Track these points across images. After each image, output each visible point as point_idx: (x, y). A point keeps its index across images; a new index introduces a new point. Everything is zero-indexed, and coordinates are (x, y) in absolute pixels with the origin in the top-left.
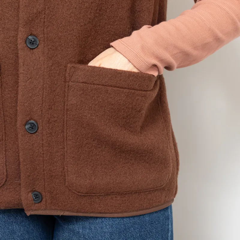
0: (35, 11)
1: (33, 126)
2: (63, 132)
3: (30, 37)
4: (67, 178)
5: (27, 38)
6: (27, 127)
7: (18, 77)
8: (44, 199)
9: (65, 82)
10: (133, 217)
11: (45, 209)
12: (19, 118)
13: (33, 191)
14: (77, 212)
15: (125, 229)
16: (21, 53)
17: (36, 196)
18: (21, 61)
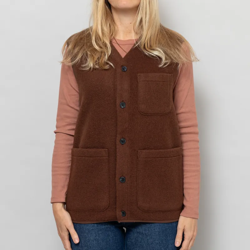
0: (125, 127)
1: (123, 180)
2: (137, 181)
3: (122, 139)
4: (138, 203)
5: (121, 139)
6: (120, 180)
7: (116, 157)
8: (127, 215)
9: (137, 158)
10: (169, 223)
11: (127, 220)
12: (117, 176)
13: (121, 211)
14: (143, 220)
15: (165, 230)
16: (118, 147)
17: (123, 213)
18: (117, 150)
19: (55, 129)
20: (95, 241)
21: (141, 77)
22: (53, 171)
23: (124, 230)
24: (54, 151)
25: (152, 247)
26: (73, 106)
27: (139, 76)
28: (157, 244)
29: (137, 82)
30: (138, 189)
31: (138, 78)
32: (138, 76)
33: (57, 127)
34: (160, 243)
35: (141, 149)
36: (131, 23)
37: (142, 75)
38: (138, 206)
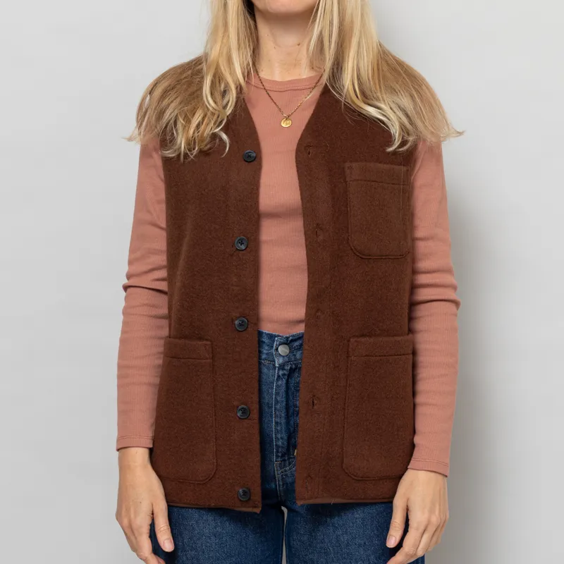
9: (348, 357)
19: (125, 281)
20: (213, 538)
21: (354, 170)
22: (120, 377)
23: (282, 513)
24: (123, 332)
25: (348, 554)
27: (348, 168)
28: (360, 545)
29: (346, 182)
30: (345, 428)
31: (348, 172)
32: (346, 169)
33: (129, 277)
34: (365, 543)
35: (357, 337)
36: (299, 45)
37: (354, 165)
38: (344, 466)
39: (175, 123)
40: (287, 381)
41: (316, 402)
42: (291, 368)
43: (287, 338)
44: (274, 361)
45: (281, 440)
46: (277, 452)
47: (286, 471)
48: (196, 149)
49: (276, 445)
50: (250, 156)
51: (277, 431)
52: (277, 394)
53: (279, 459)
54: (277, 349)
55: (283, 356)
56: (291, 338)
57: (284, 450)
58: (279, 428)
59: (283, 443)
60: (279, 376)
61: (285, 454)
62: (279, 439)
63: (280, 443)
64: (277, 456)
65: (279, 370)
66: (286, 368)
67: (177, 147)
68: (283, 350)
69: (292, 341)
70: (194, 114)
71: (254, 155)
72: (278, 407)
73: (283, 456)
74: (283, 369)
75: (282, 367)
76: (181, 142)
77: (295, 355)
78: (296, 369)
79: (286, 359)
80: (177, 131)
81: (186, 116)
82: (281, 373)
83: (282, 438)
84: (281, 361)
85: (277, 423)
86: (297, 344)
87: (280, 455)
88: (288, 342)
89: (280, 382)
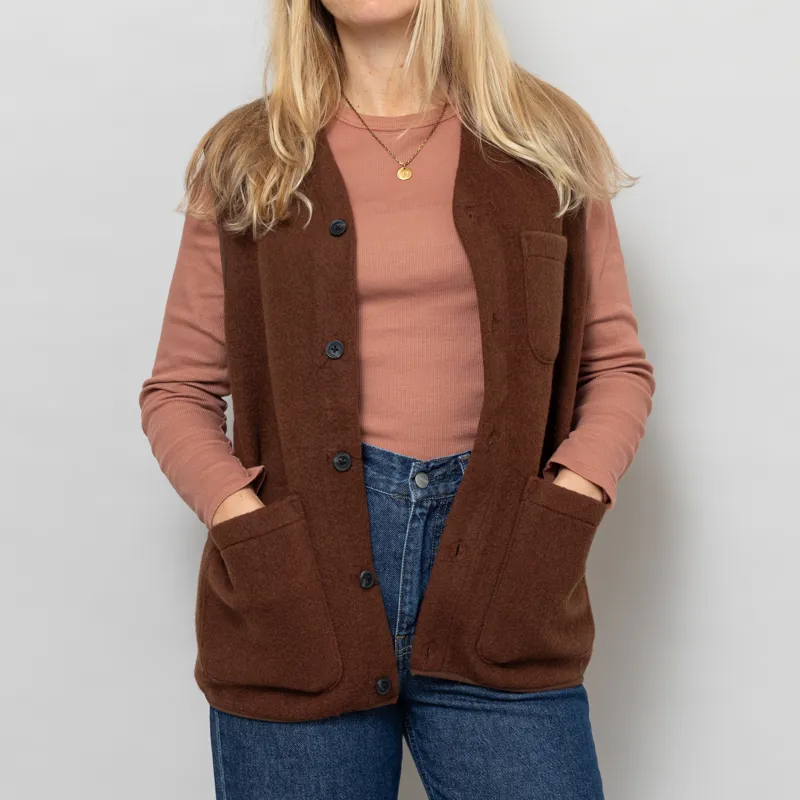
26: (207, 329)
27: (526, 238)
29: (522, 257)
31: (525, 242)
32: (523, 239)
36: (401, 67)
38: (478, 646)
39: (244, 184)
40: (426, 523)
41: (461, 549)
42: (431, 505)
43: (428, 464)
44: (409, 495)
45: (409, 606)
46: (402, 622)
47: (409, 650)
48: (274, 220)
49: (402, 613)
50: (338, 229)
51: (405, 592)
52: (410, 540)
53: (404, 632)
54: (413, 479)
55: (422, 489)
56: (432, 464)
57: (412, 620)
58: (408, 588)
59: (411, 611)
60: (414, 516)
61: (412, 625)
62: (405, 604)
63: (407, 609)
64: (401, 629)
65: (415, 508)
66: (425, 504)
67: (247, 217)
68: (421, 480)
69: (434, 468)
70: (268, 172)
71: (344, 225)
72: (410, 558)
73: (409, 627)
74: (421, 506)
75: (419, 504)
76: (253, 209)
77: (437, 488)
78: (437, 507)
79: (426, 493)
80: (246, 196)
81: (258, 175)
82: (418, 511)
83: (411, 603)
84: (419, 494)
85: (406, 582)
86: (439, 473)
87: (405, 626)
88: (428, 469)
89: (416, 525)
